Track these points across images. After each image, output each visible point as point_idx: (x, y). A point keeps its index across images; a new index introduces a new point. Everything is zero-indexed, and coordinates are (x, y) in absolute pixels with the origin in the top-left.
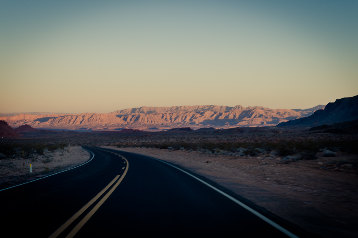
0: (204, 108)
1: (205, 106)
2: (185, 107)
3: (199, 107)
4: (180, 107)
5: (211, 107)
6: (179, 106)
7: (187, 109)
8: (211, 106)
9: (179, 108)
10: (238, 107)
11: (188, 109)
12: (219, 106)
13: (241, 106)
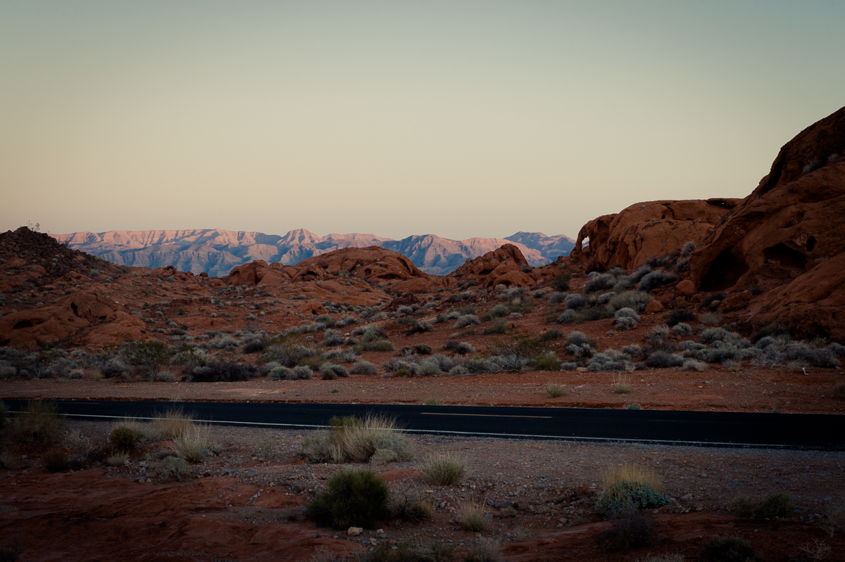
0: (183, 237)
1: (186, 234)
2: (116, 235)
3: (163, 234)
4: (101, 235)
5: (206, 235)
6: (95, 231)
7: (125, 243)
8: (205, 231)
9: (99, 239)
10: (297, 236)
11: (128, 242)
12: (233, 233)
13: (307, 232)
